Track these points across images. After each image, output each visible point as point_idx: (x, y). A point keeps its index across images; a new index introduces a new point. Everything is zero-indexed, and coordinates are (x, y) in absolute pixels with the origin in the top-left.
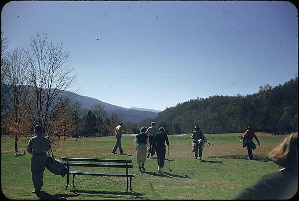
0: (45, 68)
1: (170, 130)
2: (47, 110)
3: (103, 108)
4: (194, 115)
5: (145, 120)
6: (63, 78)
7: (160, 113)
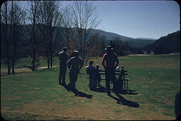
0: (83, 16)
2: (85, 41)
3: (120, 39)
5: (147, 46)
6: (93, 22)
7: (157, 41)
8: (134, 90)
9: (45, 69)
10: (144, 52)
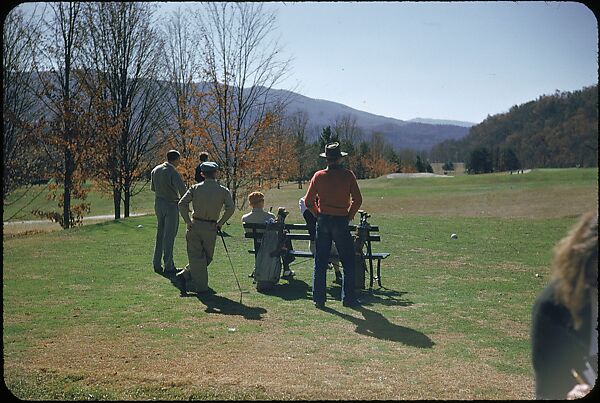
0: (233, 46)
1: (494, 163)
2: (239, 130)
3: (354, 122)
4: (549, 128)
5: (442, 144)
6: (266, 64)
7: (474, 128)
8: (401, 290)
9: (107, 223)
10: (433, 166)
